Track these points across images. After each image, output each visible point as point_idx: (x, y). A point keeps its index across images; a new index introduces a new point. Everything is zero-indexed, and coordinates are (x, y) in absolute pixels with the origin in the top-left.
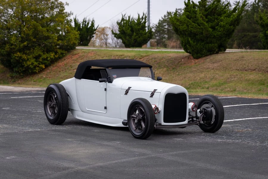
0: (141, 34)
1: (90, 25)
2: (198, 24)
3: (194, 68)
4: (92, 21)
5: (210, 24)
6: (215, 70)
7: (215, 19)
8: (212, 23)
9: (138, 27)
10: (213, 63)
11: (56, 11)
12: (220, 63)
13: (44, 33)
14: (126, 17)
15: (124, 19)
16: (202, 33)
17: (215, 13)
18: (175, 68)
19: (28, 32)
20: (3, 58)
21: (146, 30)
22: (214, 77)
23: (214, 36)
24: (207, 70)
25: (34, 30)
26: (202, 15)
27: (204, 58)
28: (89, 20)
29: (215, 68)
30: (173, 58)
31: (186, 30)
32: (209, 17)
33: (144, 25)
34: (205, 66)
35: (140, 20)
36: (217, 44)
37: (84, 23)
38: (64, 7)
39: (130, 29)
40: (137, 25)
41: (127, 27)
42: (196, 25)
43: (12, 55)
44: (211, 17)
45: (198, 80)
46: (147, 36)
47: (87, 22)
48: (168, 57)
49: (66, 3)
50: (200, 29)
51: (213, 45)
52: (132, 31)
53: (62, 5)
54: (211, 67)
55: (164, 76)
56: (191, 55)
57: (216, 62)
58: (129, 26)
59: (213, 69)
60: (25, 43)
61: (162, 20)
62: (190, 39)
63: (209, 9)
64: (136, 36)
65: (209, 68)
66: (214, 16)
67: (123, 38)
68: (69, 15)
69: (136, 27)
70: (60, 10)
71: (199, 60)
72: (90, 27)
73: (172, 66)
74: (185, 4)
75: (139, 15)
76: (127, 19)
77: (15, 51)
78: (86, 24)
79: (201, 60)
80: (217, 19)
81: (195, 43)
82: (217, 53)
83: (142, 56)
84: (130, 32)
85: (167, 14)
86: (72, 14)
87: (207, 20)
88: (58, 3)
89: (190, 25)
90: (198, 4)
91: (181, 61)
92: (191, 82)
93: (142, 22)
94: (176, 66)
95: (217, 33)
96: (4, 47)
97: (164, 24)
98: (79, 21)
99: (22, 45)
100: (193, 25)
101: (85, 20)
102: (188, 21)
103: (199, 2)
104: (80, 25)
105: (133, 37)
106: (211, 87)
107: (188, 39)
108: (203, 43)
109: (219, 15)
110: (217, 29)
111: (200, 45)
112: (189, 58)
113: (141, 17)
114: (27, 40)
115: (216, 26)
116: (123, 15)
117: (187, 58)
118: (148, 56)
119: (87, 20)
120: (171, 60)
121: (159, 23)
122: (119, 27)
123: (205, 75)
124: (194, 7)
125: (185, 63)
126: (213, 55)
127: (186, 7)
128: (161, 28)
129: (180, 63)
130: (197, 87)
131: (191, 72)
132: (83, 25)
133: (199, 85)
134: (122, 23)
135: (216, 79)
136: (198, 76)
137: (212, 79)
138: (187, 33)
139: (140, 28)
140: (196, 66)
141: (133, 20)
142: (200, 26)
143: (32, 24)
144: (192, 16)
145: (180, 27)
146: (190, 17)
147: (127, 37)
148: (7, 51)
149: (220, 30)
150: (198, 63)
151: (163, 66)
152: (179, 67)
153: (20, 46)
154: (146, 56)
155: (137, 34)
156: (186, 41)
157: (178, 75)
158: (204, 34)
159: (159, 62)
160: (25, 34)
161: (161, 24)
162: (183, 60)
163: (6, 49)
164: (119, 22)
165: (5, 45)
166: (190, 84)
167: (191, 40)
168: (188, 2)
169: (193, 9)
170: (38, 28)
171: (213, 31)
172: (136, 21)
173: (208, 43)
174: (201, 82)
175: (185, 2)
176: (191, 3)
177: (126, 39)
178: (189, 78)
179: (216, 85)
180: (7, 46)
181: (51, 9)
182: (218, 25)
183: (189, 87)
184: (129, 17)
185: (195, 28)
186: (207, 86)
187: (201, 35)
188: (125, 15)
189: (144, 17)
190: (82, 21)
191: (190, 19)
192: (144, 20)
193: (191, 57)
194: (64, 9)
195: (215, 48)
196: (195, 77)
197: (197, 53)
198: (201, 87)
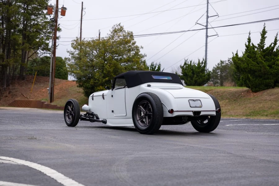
0: (201, 76)
1: (157, 68)
2: (257, 62)
3: (253, 100)
4: (158, 65)
5: (268, 63)
6: (272, 101)
7: (272, 59)
8: (269, 62)
9: (199, 70)
10: (270, 96)
11: (132, 53)
12: (277, 95)
13: (122, 70)
14: (188, 62)
15: (186, 63)
16: (260, 71)
17: (271, 54)
18: (236, 100)
19: (110, 69)
20: (88, 90)
21: (205, 73)
22: (271, 106)
23: (271, 73)
24: (265, 101)
25: (114, 67)
26: (261, 56)
27: (262, 92)
28: (156, 64)
29: (272, 100)
30: (234, 92)
31: (246, 68)
32: (267, 57)
33: (204, 68)
34: (263, 98)
35: (200, 65)
36: (273, 80)
37: (152, 66)
38: (139, 50)
39: (191, 71)
40: (197, 68)
41: (189, 70)
42: (255, 64)
43: (96, 88)
44: (269, 57)
45: (257, 109)
46: (206, 78)
47: (154, 66)
48: (229, 91)
49: (141, 46)
50: (258, 67)
51: (270, 80)
52: (193, 73)
53: (137, 49)
54: (268, 99)
55: (226, 106)
56: (250, 89)
57: (273, 95)
58: (190, 70)
59: (270, 100)
60: (107, 79)
61: (216, 67)
62: (249, 75)
63: (267, 50)
64: (196, 78)
65: (267, 100)
66: (271, 56)
67: (185, 79)
68: (143, 57)
69: (197, 70)
70: (136, 52)
71: (257, 93)
72: (157, 70)
73: (233, 98)
74: (246, 46)
75: (199, 60)
76: (189, 63)
77: (98, 85)
78: (154, 67)
79: (259, 94)
80: (273, 59)
81: (254, 79)
82: (273, 88)
83: (206, 90)
84: (192, 74)
85: (220, 62)
86: (146, 56)
87: (265, 59)
88: (134, 47)
89: (250, 63)
90: (257, 46)
91: (241, 94)
92: (251, 111)
93: (202, 66)
94: (236, 98)
95: (274, 70)
96: (89, 81)
97: (218, 71)
98: (147, 65)
99: (104, 80)
100: (253, 64)
101: (153, 64)
102: (249, 60)
103: (258, 44)
104: (148, 68)
105: (194, 78)
106: (269, 115)
107: (248, 75)
108: (261, 79)
109: (275, 56)
110: (274, 67)
111: (258, 80)
112: (248, 92)
113: (201, 62)
114: (108, 76)
115: (273, 65)
116: (186, 60)
117: (246, 92)
118: (211, 90)
119: (155, 63)
120: (232, 93)
121: (213, 70)
122: (182, 70)
123: (263, 105)
124: (254, 49)
125: (244, 96)
126: (270, 89)
127: (246, 48)
128: (214, 74)
129: (240, 96)
130: (257, 114)
131: (251, 103)
132: (151, 68)
133: (258, 114)
134: (185, 66)
135: (273, 109)
136: (257, 106)
137: (270, 108)
138: (247, 70)
139: (200, 71)
140: (255, 98)
141: (194, 64)
142: (259, 64)
143: (112, 63)
144: (252, 56)
145: (241, 65)
146: (250, 57)
147: (189, 79)
148: (91, 85)
149: (276, 68)
150: (257, 96)
151: (225, 99)
152: (240, 99)
153: (102, 81)
154: (210, 90)
155: (197, 76)
156: (246, 77)
157: (239, 105)
158: (262, 71)
159: (222, 95)
160: (107, 71)
161: (215, 70)
162: (242, 93)
163: (91, 83)
164: (182, 65)
165: (90, 79)
166: (250, 113)
167: (251, 76)
168: (248, 45)
169: (253, 50)
170: (118, 66)
171: (270, 69)
172: (197, 66)
173: (265, 79)
174: (260, 111)
175: (246, 44)
176: (251, 45)
177: (188, 80)
178: (249, 107)
179: (274, 113)
180: (92, 81)
181: (128, 51)
182: (274, 64)
183: (249, 114)
184: (191, 62)
185: (255, 66)
186: (266, 114)
187: (260, 72)
188: (187, 60)
189: (204, 62)
190: (150, 65)
191: (250, 58)
192: (203, 65)
193: (250, 91)
194: (139, 52)
195: (272, 83)
196: (254, 107)
197: (256, 88)
198: (261, 115)
